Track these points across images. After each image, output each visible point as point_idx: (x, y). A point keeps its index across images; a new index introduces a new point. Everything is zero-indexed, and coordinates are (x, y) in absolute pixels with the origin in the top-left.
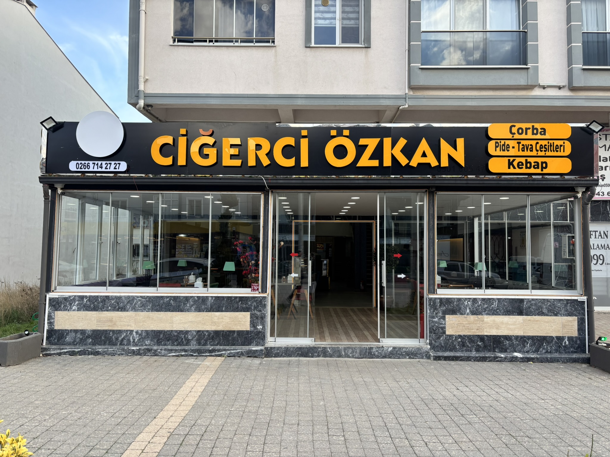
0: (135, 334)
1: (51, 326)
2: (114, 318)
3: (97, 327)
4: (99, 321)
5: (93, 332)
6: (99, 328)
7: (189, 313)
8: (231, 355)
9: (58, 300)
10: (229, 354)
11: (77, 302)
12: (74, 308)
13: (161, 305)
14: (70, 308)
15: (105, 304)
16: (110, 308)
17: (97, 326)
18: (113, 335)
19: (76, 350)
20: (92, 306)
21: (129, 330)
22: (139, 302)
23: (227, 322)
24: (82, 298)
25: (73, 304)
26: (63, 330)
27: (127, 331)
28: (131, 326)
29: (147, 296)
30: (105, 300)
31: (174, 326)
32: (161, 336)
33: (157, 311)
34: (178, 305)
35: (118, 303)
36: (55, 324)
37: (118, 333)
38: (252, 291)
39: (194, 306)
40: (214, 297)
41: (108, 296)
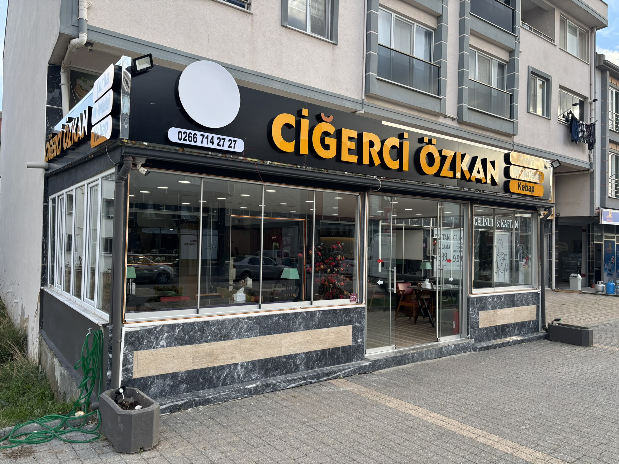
0: (240, 368)
1: (127, 374)
2: (215, 351)
3: (193, 366)
4: (196, 357)
5: (188, 373)
6: (196, 368)
7: (298, 332)
8: (346, 375)
9: (138, 335)
10: (344, 374)
11: (166, 334)
12: (161, 343)
13: (269, 326)
14: (156, 344)
15: (204, 333)
16: (210, 337)
17: (193, 364)
18: (213, 374)
19: (179, 403)
20: (187, 337)
21: (233, 364)
22: (246, 326)
23: (333, 339)
24: (172, 327)
25: (160, 338)
26: (146, 378)
27: (231, 365)
28: (235, 358)
29: (255, 317)
30: (203, 328)
31: (283, 351)
32: (270, 365)
33: (266, 334)
34: (287, 324)
35: (220, 330)
36: (134, 370)
37: (220, 370)
38: (350, 302)
39: (303, 324)
40: (321, 311)
41: (208, 322)
